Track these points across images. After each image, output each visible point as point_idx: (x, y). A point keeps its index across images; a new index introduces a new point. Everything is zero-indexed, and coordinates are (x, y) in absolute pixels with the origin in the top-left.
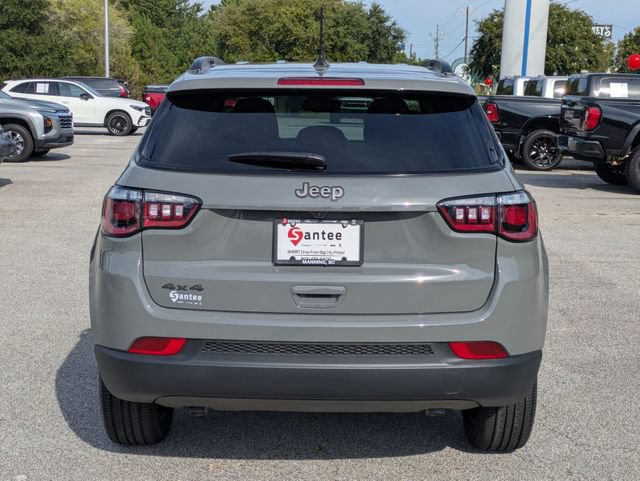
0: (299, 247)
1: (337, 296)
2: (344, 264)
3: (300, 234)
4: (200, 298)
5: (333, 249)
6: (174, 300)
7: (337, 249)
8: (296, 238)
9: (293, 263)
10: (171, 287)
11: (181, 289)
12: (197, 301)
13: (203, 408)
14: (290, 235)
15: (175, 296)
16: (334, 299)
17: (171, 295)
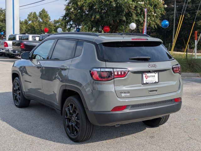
0: (148, 79)
1: (156, 91)
2: (156, 83)
3: (147, 76)
4: (129, 95)
5: (153, 79)
6: (123, 96)
7: (154, 79)
8: (147, 77)
9: (147, 84)
10: (122, 93)
11: (125, 93)
12: (128, 95)
13: (119, 124)
14: (145, 77)
15: (123, 95)
16: (155, 91)
17: (122, 95)
